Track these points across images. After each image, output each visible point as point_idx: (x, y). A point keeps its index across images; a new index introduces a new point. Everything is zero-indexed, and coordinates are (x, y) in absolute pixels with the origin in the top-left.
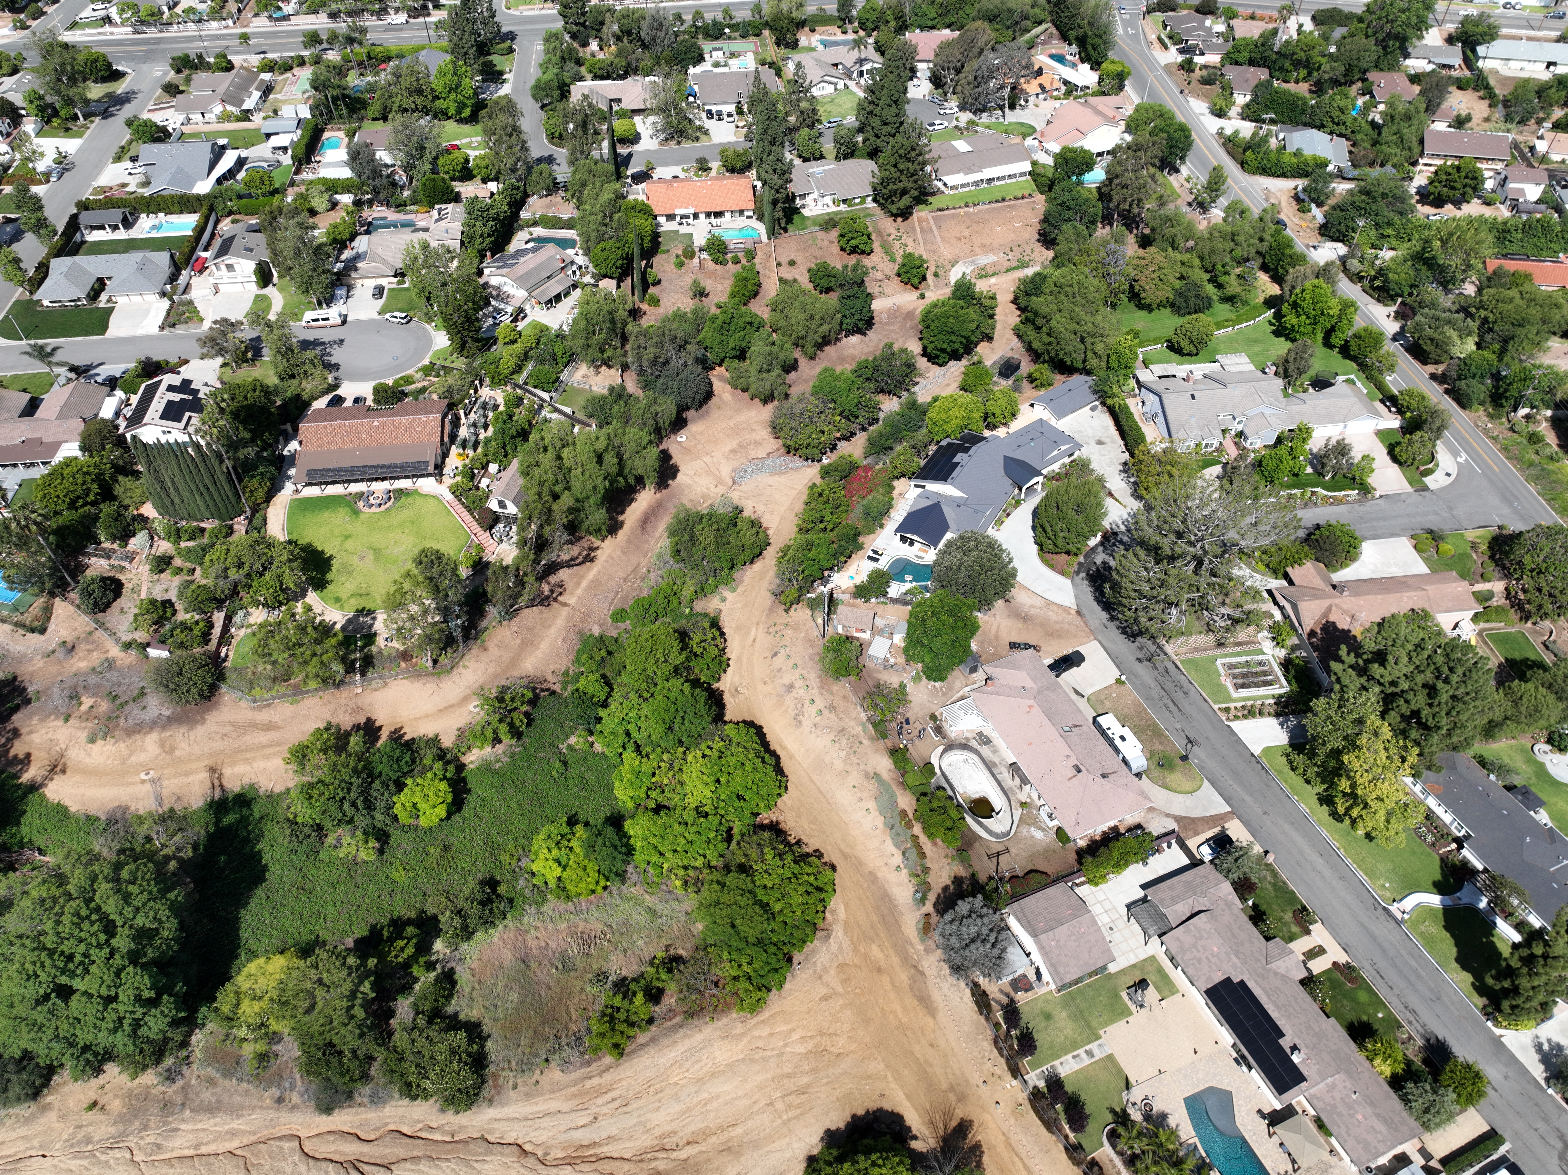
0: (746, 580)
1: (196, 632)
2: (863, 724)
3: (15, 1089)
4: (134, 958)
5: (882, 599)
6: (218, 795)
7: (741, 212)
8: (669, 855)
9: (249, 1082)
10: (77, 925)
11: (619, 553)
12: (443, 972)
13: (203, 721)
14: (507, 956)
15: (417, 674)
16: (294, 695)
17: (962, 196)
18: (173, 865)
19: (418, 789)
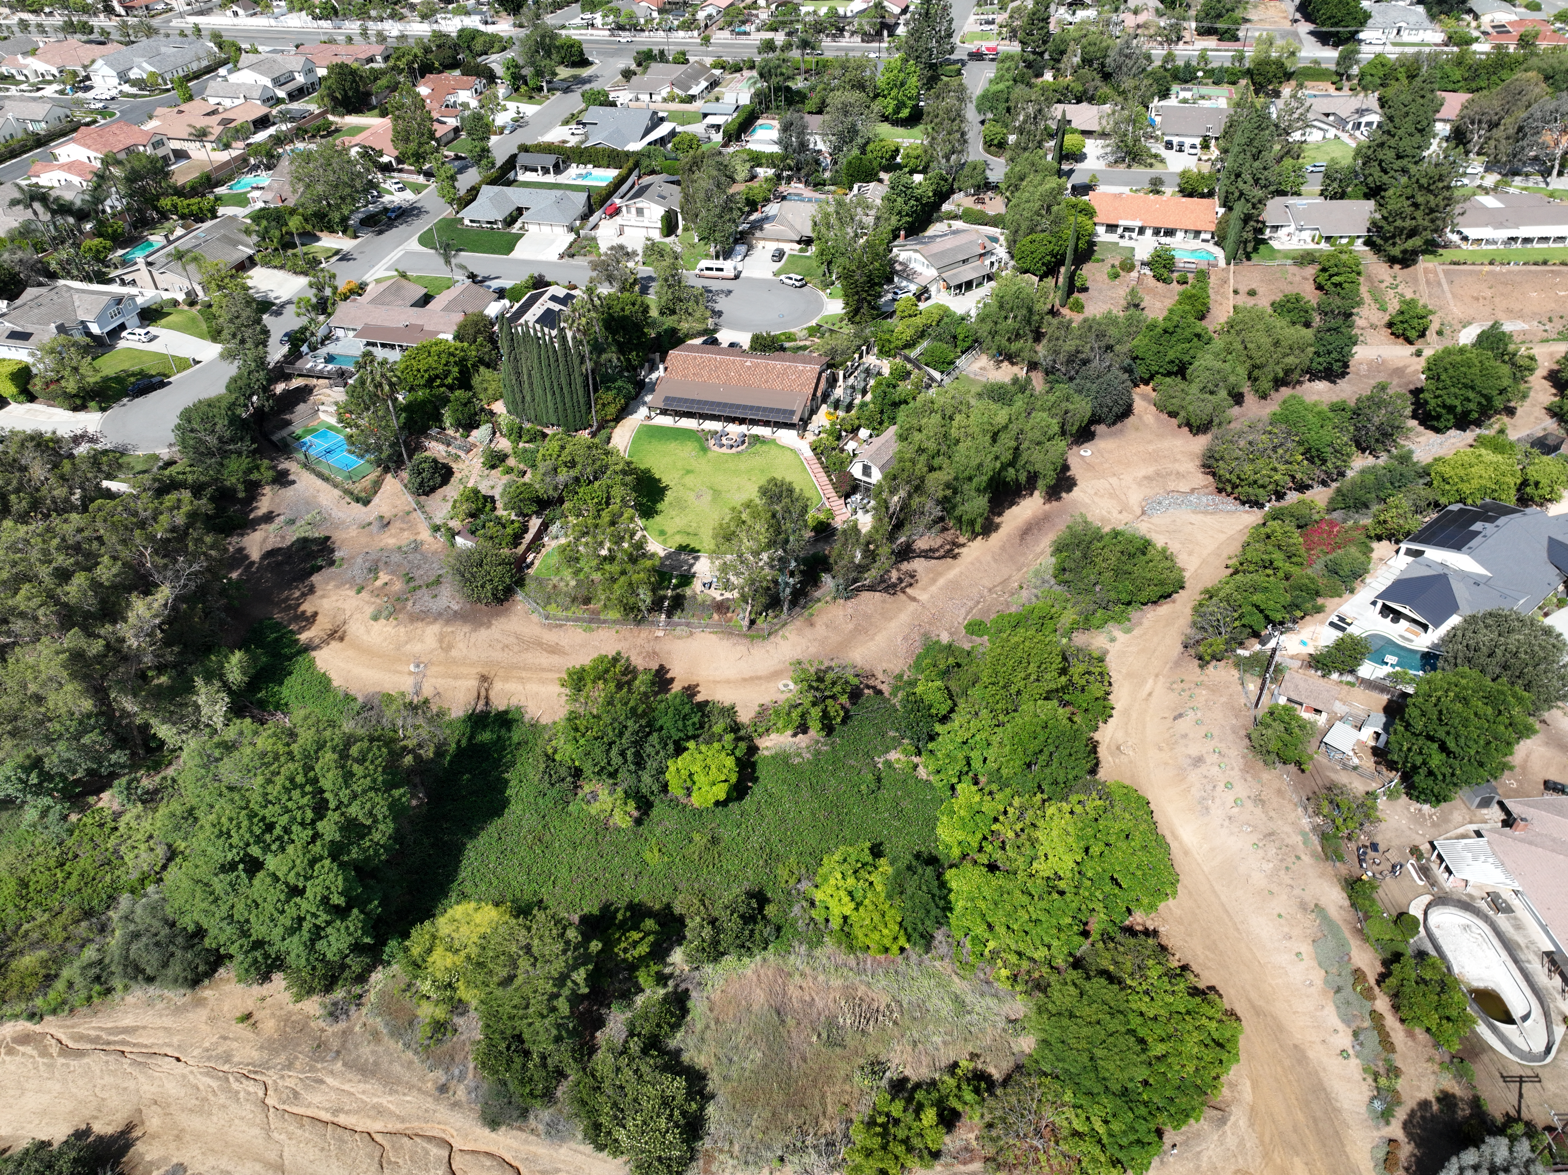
0: (1146, 623)
1: (509, 530)
2: (1304, 834)
3: (175, 969)
4: (336, 851)
5: (1349, 678)
6: (480, 708)
7: (1197, 233)
8: (1001, 930)
9: (416, 1052)
10: (288, 791)
11: (989, 558)
12: (675, 992)
13: (489, 625)
14: (760, 998)
15: (728, 631)
16: (591, 621)
17: (1485, 253)
18: (408, 760)
19: (701, 757)
